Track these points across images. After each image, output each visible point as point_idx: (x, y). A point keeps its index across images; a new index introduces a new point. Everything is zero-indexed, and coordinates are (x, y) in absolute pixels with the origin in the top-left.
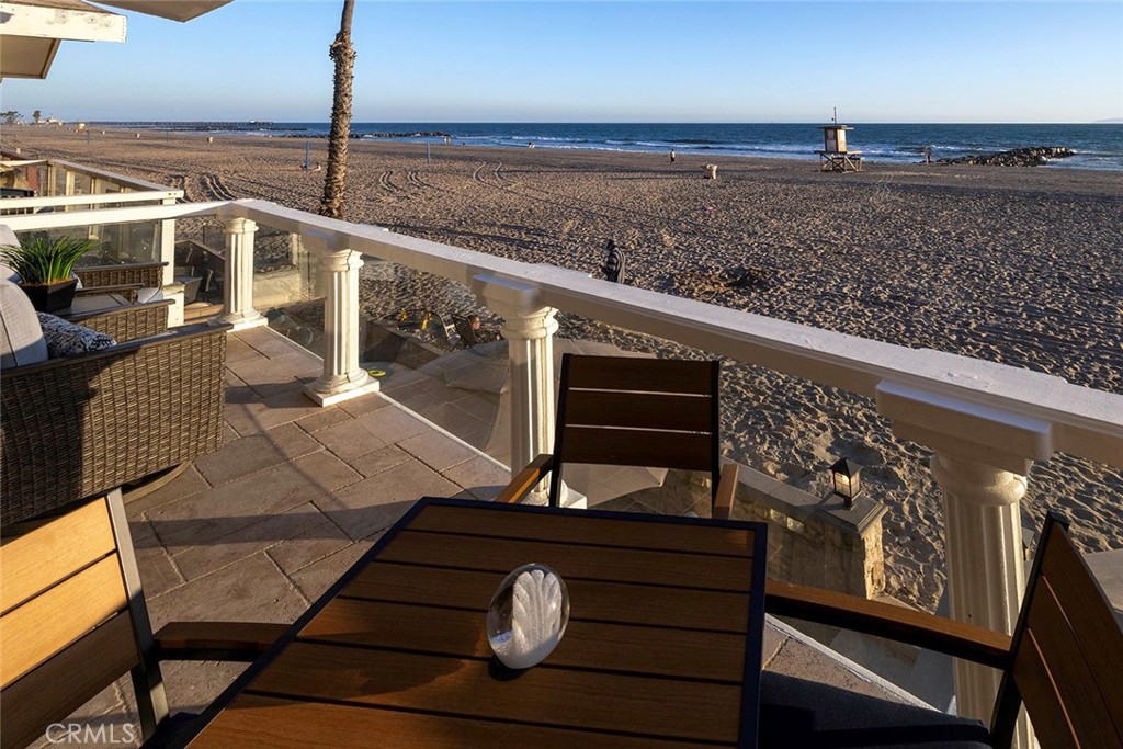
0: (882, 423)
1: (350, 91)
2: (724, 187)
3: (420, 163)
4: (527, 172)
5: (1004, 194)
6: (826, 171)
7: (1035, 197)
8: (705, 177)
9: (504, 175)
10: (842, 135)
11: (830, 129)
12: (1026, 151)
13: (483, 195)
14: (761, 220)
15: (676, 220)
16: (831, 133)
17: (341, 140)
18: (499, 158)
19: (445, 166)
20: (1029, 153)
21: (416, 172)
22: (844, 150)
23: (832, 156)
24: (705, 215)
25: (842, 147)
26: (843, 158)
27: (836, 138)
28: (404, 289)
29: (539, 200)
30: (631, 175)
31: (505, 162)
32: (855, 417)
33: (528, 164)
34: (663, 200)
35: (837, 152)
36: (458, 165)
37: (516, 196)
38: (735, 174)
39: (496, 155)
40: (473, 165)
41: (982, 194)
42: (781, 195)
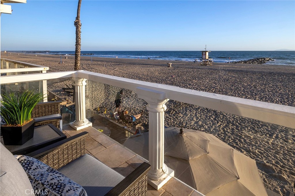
0: (266, 155)
1: (80, 37)
2: (175, 70)
3: (89, 62)
4: (118, 65)
5: (260, 73)
6: (202, 65)
7: (271, 74)
8: (168, 67)
9: (112, 66)
10: (207, 53)
11: (204, 51)
12: (258, 59)
13: (109, 71)
14: (190, 80)
15: (165, 80)
16: (204, 53)
17: (78, 53)
18: (109, 61)
19: (96, 63)
20: (259, 60)
21: (89, 65)
22: (208, 59)
23: (203, 60)
24: (173, 78)
25: (207, 58)
26: (207, 61)
27: (205, 54)
28: (96, 100)
29: (125, 73)
30: (147, 66)
31: (111, 62)
32: (255, 152)
33: (118, 63)
34: (159, 73)
35: (205, 59)
36: (99, 63)
37: (117, 72)
38: (176, 66)
39: (108, 60)
40: (103, 63)
41: (254, 73)
42: (192, 72)
